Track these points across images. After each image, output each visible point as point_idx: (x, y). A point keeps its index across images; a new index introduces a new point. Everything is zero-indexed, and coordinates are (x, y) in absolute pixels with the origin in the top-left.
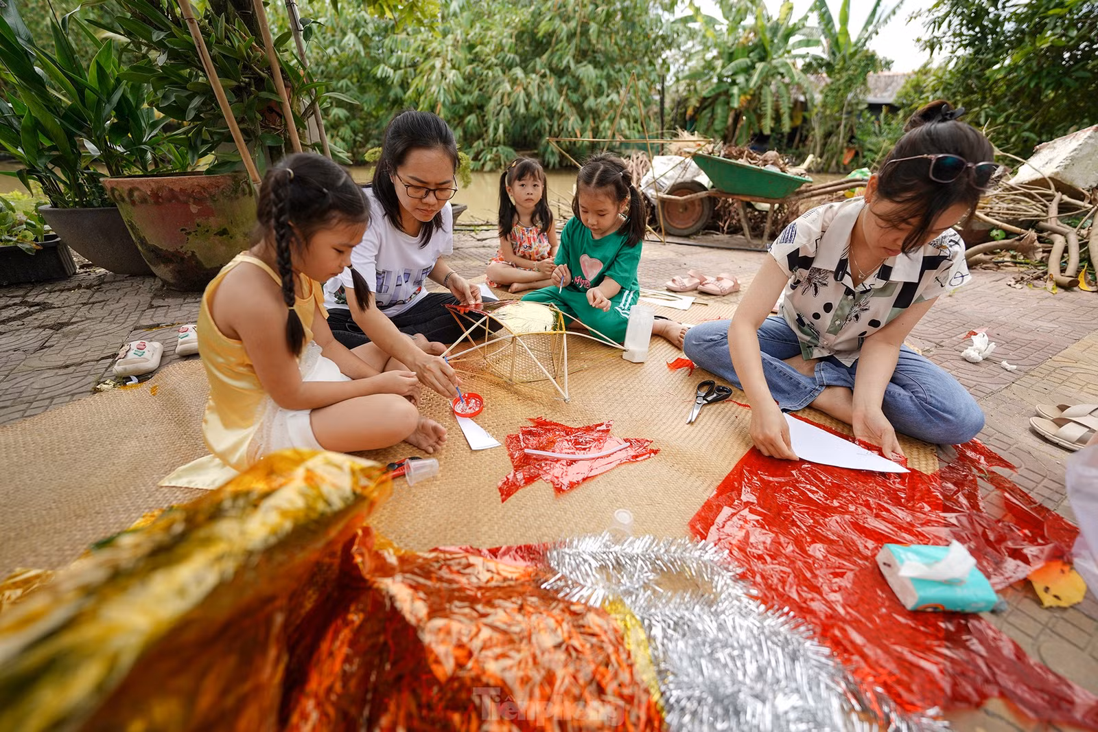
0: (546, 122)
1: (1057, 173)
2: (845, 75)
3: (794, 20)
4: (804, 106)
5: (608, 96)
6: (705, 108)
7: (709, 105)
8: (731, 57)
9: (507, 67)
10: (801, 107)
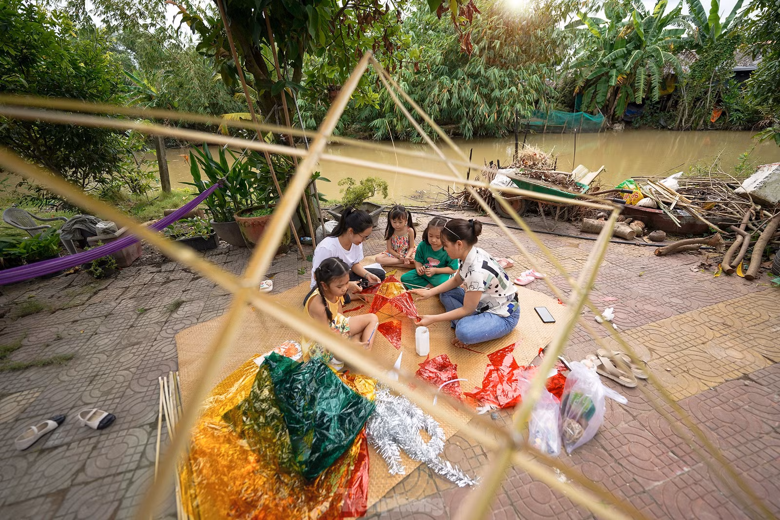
0: (464, 110)
1: (754, 192)
2: (712, 54)
3: (667, 11)
4: (675, 77)
5: (509, 88)
6: (590, 86)
7: (593, 84)
8: (612, 47)
9: (438, 75)
10: (671, 80)
